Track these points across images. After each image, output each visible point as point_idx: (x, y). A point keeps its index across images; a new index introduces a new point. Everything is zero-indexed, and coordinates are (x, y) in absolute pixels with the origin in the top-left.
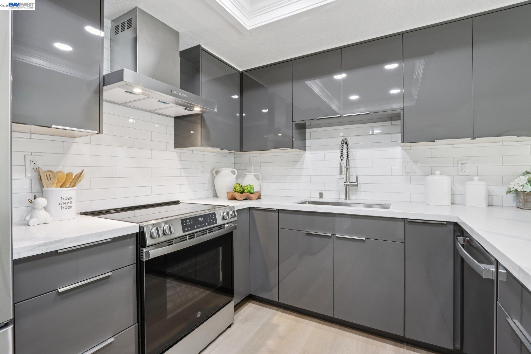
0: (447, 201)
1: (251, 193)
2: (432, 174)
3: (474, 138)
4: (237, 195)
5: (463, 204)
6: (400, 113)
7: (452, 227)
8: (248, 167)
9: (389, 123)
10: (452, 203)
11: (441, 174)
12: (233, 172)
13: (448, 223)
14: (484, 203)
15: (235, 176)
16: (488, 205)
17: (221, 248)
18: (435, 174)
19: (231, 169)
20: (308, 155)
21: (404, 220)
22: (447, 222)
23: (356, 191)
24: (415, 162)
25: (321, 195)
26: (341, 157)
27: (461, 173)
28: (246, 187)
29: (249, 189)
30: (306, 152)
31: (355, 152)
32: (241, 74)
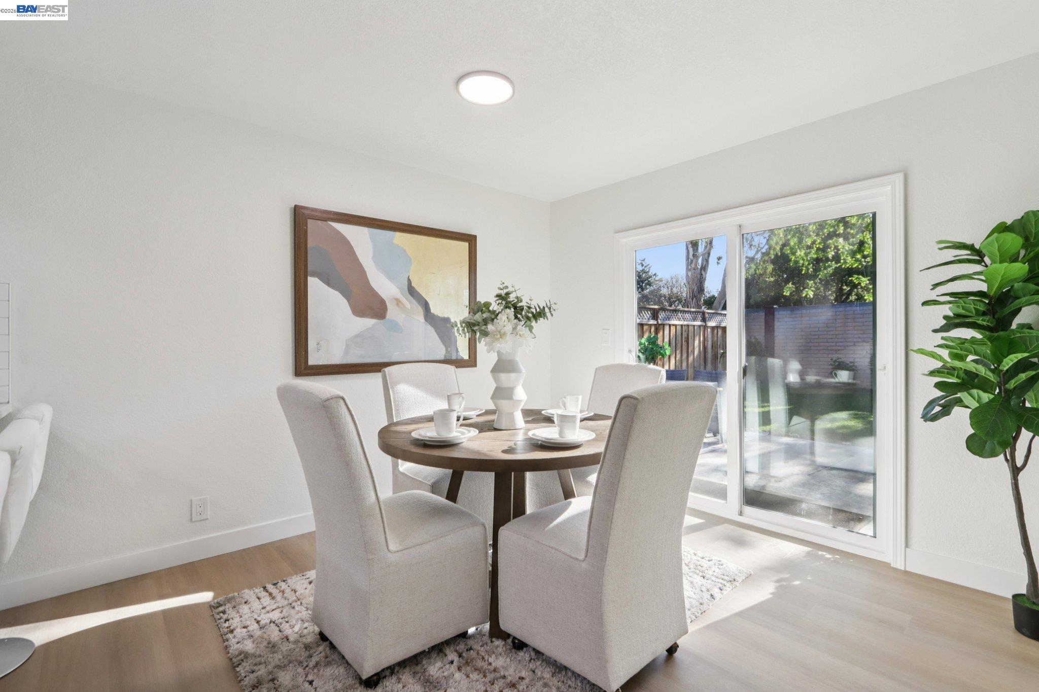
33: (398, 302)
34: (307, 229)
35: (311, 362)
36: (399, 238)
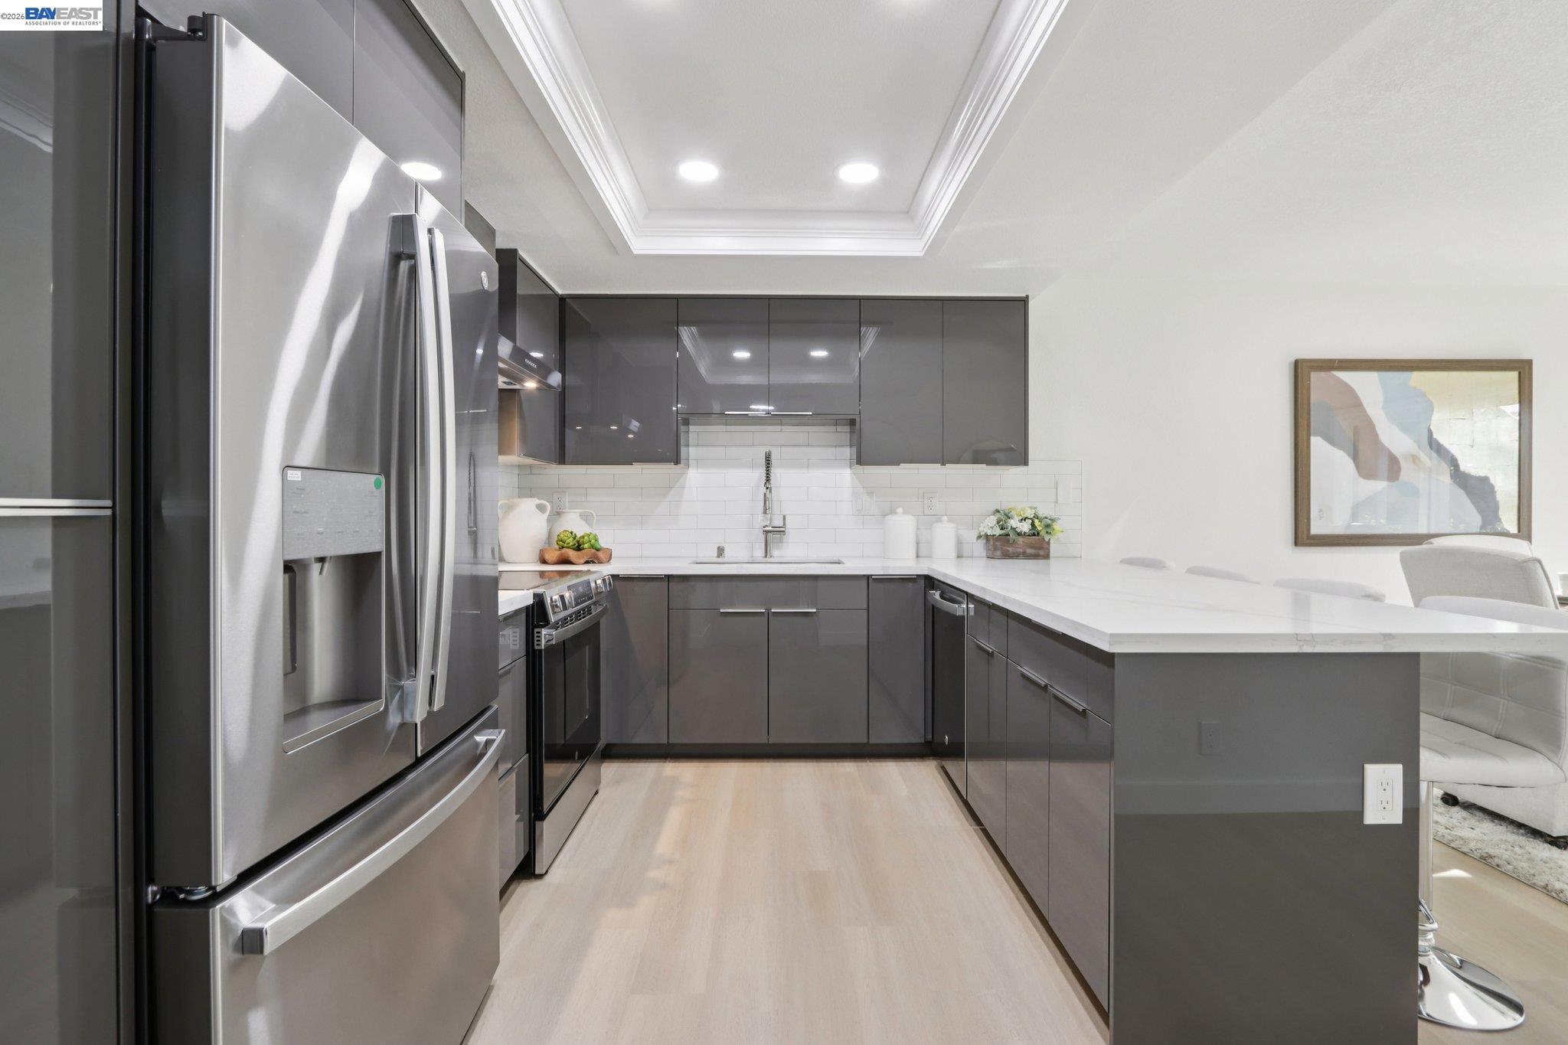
0: (912, 553)
1: (598, 550)
2: (893, 512)
3: (943, 464)
4: (572, 554)
5: (930, 557)
6: (855, 420)
7: (922, 582)
8: (556, 496)
9: (833, 428)
10: (917, 556)
11: (904, 513)
12: (541, 508)
13: (919, 576)
14: (953, 554)
15: (545, 516)
16: (958, 557)
17: (587, 647)
18: (896, 513)
19: (537, 501)
20: (693, 476)
21: (868, 577)
22: (917, 575)
23: (781, 541)
24: (870, 494)
25: (721, 551)
26: (765, 484)
27: (927, 512)
28: (586, 538)
29: (593, 541)
30: (690, 469)
31: (778, 475)
32: (562, 300)
33: (1415, 459)
34: (1310, 384)
35: (1314, 531)
36: (1417, 378)
